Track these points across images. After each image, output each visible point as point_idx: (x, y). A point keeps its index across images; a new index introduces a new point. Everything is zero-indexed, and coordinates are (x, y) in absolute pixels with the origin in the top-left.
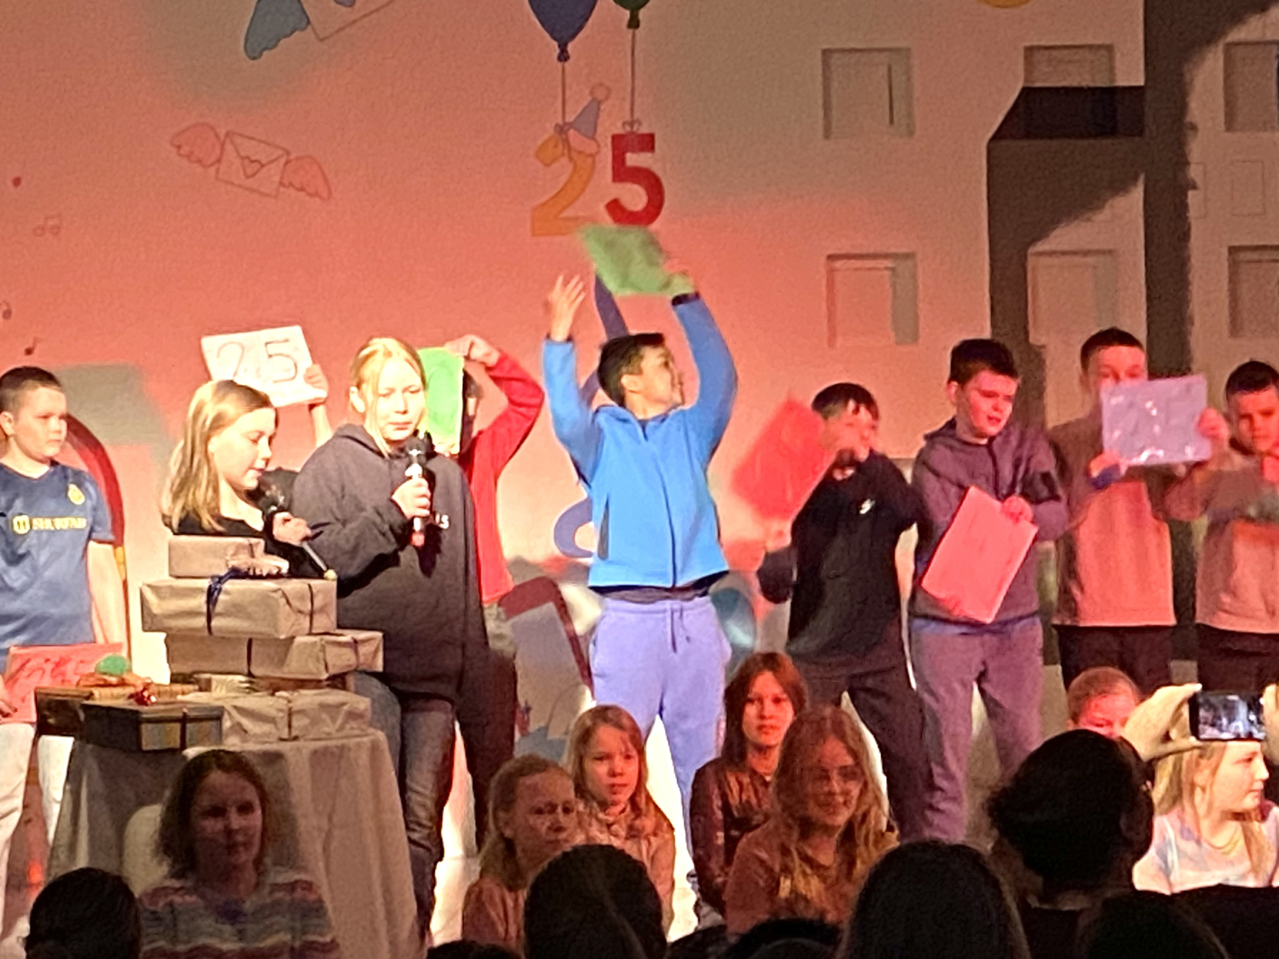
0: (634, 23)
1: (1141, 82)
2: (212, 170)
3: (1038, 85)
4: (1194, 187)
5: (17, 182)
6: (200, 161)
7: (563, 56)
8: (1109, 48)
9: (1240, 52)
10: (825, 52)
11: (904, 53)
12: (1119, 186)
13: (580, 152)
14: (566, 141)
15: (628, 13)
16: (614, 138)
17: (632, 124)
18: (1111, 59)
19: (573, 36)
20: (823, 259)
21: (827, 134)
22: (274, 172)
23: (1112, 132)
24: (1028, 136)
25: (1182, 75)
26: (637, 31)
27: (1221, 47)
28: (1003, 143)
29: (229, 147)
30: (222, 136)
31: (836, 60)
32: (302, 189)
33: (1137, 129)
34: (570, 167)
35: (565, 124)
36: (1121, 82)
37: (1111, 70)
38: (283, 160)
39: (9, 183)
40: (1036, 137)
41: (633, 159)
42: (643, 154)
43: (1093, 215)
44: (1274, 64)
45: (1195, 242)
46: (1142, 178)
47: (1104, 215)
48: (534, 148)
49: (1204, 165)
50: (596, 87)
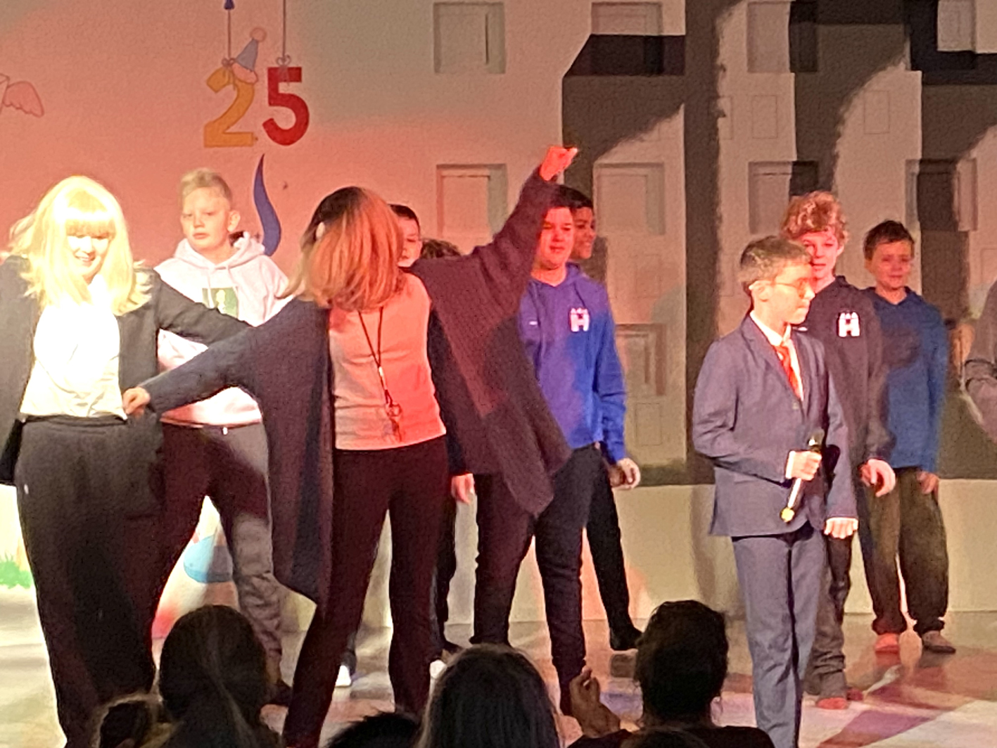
1: (683, 33)
3: (601, 31)
4: (724, 116)
7: (229, 5)
8: (658, 5)
9: (759, 9)
10: (436, 5)
11: (500, 4)
16: (271, 70)
17: (284, 59)
18: (660, 15)
20: (434, 168)
21: (437, 70)
23: (660, 71)
24: (595, 73)
27: (744, 6)
28: (576, 80)
31: (442, 9)
32: (20, 108)
33: (679, 70)
35: (230, 59)
37: (659, 24)
40: (603, 73)
41: (284, 88)
42: (293, 84)
43: (645, 137)
44: (787, 18)
45: (722, 158)
46: (682, 106)
47: (654, 135)
48: (206, 77)
49: (731, 98)
50: (256, 29)
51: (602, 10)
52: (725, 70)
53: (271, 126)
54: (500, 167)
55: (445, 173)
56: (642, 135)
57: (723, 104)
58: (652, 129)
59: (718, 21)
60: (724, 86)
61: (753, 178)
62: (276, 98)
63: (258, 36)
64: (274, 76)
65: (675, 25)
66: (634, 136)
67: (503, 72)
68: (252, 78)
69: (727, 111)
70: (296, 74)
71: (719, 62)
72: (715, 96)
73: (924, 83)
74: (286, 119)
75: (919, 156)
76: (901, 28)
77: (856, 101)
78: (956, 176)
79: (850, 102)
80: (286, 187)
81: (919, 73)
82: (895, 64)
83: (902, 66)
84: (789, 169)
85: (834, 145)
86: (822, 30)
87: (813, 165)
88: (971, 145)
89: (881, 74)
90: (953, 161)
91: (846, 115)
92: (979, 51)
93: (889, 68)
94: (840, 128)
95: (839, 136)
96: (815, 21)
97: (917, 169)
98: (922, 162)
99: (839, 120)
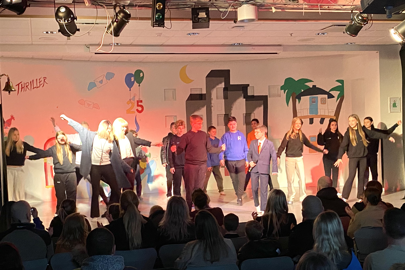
0: (139, 86)
1: (205, 93)
2: (84, 106)
3: (192, 93)
4: (213, 107)
5: (57, 107)
6: (82, 104)
7: (130, 90)
8: (202, 89)
9: (218, 89)
10: (165, 89)
11: (175, 89)
12: (203, 106)
13: (132, 103)
14: (131, 101)
15: (138, 85)
16: (137, 101)
17: (139, 99)
18: (202, 90)
19: (131, 88)
20: (165, 116)
21: (165, 100)
22: (92, 105)
23: (202, 99)
24: (191, 100)
25: (211, 92)
26: (140, 87)
27: (216, 88)
28: (188, 101)
29: (86, 102)
30: (85, 101)
31: (165, 90)
32: (96, 108)
33: (205, 99)
34: (131, 105)
35: (130, 99)
36: (203, 93)
37: (202, 92)
38: (93, 104)
39: (56, 107)
40: (192, 100)
41: (139, 104)
42: (141, 103)
43: (200, 111)
44: (223, 90)
45: (213, 114)
46: (206, 105)
47: (201, 110)
48: (127, 102)
49: (214, 104)
50: (135, 94)
51: (192, 89)
52: (213, 99)
53: (137, 110)
54: (176, 116)
55: (166, 117)
56: (199, 110)
57: (212, 105)
58: (201, 109)
59: (211, 91)
60: (213, 102)
61: (218, 117)
62: (138, 105)
63: (135, 95)
64: (138, 102)
65: (204, 92)
66: (198, 110)
67: (176, 100)
68: (134, 102)
69: (213, 106)
70: (141, 101)
71: (212, 98)
72: (211, 103)
73: (246, 101)
74: (140, 109)
75: (245, 113)
76: (242, 92)
77: (235, 104)
78: (251, 116)
79: (233, 104)
80: (140, 120)
81: (245, 99)
82: (241, 98)
83: (242, 98)
84: (224, 115)
85: (231, 111)
86: (229, 92)
87: (228, 115)
88: (254, 111)
89: (239, 99)
90: (251, 114)
91: (233, 106)
92: (255, 95)
93: (240, 98)
94: (232, 109)
95: (232, 110)
96: (227, 90)
97: (245, 115)
98: (246, 114)
99: (232, 107)
